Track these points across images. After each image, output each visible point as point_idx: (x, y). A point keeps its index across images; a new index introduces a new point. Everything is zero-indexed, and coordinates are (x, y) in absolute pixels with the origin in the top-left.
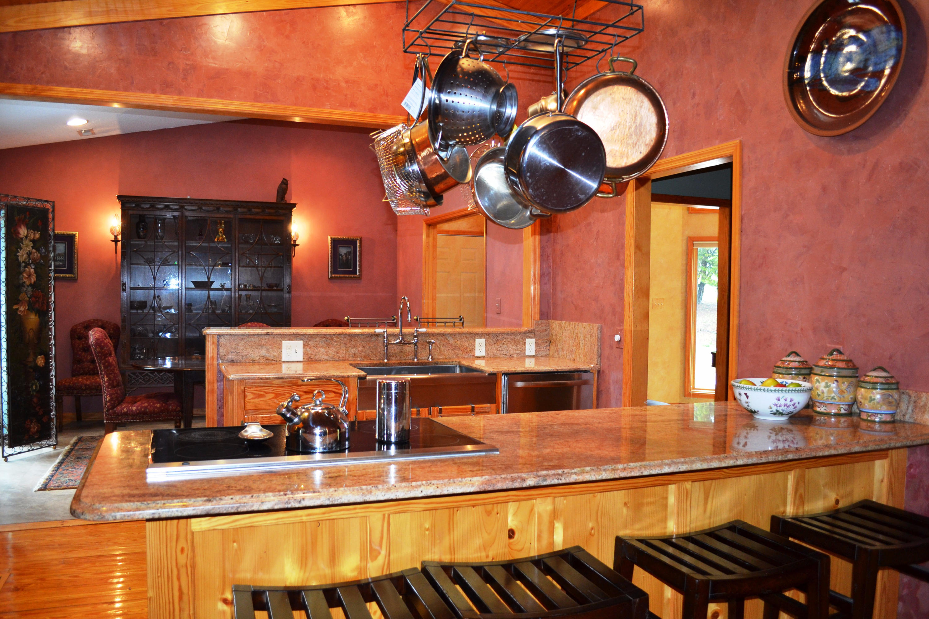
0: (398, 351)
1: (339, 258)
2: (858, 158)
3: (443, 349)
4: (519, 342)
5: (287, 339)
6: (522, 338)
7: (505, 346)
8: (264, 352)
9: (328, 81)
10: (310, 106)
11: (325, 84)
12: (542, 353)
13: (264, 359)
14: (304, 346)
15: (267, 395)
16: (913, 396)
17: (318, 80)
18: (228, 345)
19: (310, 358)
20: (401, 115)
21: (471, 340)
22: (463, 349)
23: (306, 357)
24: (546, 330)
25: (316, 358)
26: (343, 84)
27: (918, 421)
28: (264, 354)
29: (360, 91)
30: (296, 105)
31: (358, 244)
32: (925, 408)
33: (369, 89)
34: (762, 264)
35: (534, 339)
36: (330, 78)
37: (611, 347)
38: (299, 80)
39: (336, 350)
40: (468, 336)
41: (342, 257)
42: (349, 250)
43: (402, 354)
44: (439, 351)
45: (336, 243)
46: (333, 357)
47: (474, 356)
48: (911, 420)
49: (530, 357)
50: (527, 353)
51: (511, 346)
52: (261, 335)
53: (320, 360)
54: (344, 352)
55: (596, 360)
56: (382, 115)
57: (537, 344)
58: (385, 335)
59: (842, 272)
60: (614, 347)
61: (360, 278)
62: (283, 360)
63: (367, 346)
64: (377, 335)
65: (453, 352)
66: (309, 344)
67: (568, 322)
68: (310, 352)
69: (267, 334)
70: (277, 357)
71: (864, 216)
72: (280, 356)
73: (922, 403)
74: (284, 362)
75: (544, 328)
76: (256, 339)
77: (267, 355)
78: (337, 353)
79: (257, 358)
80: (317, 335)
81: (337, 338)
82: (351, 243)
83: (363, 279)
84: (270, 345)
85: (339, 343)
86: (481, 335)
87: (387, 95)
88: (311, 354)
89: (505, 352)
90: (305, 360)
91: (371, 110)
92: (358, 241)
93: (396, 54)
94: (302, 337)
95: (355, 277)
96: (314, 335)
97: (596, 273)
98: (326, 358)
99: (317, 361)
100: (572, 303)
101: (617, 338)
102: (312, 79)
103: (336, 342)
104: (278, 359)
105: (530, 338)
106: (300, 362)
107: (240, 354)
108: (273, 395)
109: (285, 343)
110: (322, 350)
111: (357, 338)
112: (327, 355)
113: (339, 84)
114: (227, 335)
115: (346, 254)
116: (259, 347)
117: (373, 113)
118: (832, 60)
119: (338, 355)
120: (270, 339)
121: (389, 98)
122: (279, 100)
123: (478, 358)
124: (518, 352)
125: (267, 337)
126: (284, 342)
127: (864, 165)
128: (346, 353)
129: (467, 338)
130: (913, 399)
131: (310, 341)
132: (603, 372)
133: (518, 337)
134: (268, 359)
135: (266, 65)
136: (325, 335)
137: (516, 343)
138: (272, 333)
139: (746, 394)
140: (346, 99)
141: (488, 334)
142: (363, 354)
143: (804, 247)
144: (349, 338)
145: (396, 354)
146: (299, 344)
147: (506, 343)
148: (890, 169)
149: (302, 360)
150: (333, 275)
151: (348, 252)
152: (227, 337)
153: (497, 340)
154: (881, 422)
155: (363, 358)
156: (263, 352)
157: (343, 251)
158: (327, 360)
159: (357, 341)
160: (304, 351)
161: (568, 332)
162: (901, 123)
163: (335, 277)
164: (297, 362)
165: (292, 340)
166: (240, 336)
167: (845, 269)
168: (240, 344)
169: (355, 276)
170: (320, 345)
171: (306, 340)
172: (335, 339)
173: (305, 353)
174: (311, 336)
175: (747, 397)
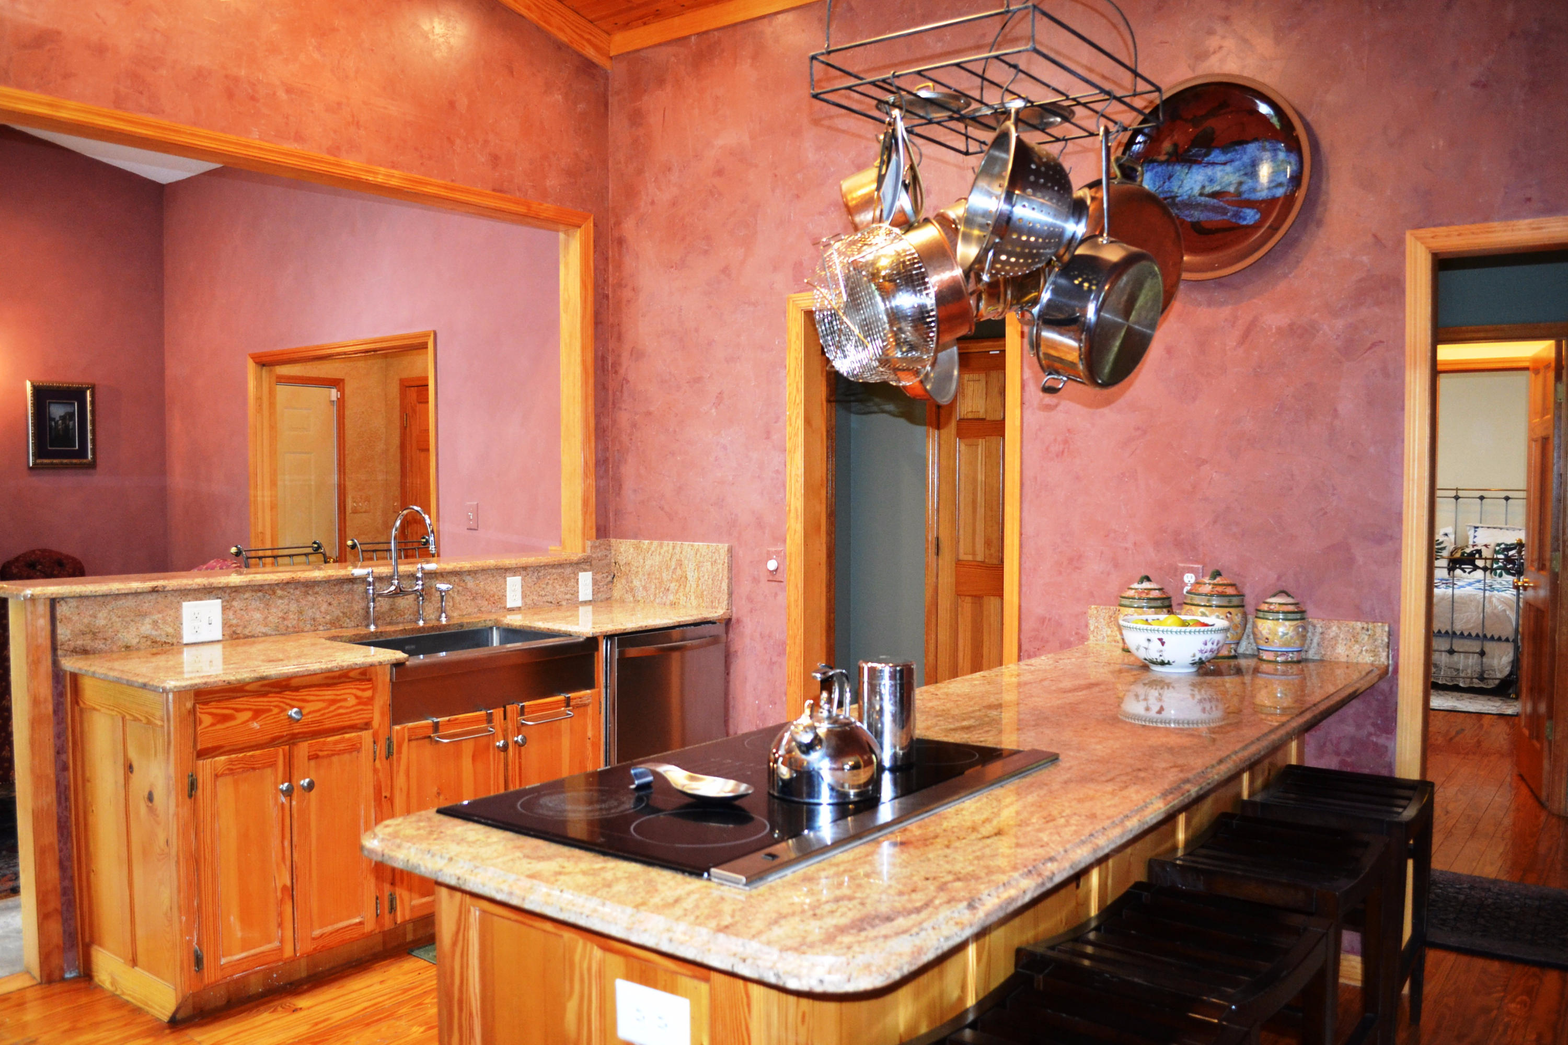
0: (387, 607)
1: (50, 426)
2: (1225, 312)
3: (457, 598)
4: (569, 579)
5: (190, 597)
6: (574, 573)
7: (550, 587)
8: (148, 626)
9: (254, 85)
10: (223, 130)
11: (250, 91)
12: (602, 596)
13: (149, 643)
14: (224, 609)
15: (238, 715)
16: (1318, 626)
17: (236, 80)
18: (75, 618)
19: (234, 632)
20: (381, 166)
21: (500, 580)
22: (488, 597)
23: (228, 632)
24: (606, 556)
25: (247, 632)
26: (282, 95)
27: (1327, 658)
28: (148, 633)
29: (312, 112)
30: (195, 124)
31: (89, 399)
32: (1337, 640)
33: (327, 110)
34: (1063, 452)
35: (590, 573)
36: (258, 79)
37: (756, 580)
38: (201, 75)
39: (281, 615)
40: (495, 572)
41: (56, 423)
42: (68, 409)
43: (393, 612)
44: (451, 604)
45: (43, 395)
46: (277, 628)
47: (505, 608)
48: (1317, 657)
49: (585, 603)
50: (582, 598)
51: (558, 587)
52: (141, 593)
53: (253, 636)
54: (296, 617)
55: (726, 602)
56: (351, 163)
57: (595, 582)
58: (371, 579)
59: (1199, 466)
60: (763, 579)
61: (93, 465)
62: (185, 641)
63: (335, 603)
64: (352, 580)
65: (473, 603)
66: (231, 606)
67: (656, 543)
68: (234, 622)
69: (154, 590)
70: (173, 636)
71: (1235, 391)
72: (178, 633)
73: (1332, 634)
74: (186, 645)
75: (604, 552)
76: (131, 602)
77: (154, 633)
78: (284, 619)
79: (134, 642)
80: (247, 586)
81: (282, 589)
82: (73, 395)
83: (98, 469)
84: (159, 612)
85: (286, 601)
86: (513, 570)
87: (358, 125)
88: (237, 626)
89: (550, 599)
90: (227, 637)
91: (329, 151)
92: (88, 392)
93: (372, 50)
94: (219, 592)
95: (85, 464)
96: (241, 587)
97: (716, 460)
98: (264, 630)
99: (246, 637)
100: (662, 508)
101: (772, 565)
102: (226, 76)
103: (281, 597)
104: (175, 641)
105: (585, 570)
106: (218, 641)
107: (100, 635)
108: (249, 714)
109: (189, 608)
110: (257, 616)
111: (317, 589)
112: (266, 625)
113: (274, 94)
114: (73, 597)
115: (63, 418)
116: (137, 619)
117: (335, 156)
118: (1183, 175)
119: (286, 622)
120: (160, 599)
121: (362, 132)
122: (163, 112)
123: (511, 610)
124: (568, 596)
125: (155, 595)
126: (186, 605)
127: (1234, 323)
128: (299, 619)
129: (493, 577)
130: (1319, 630)
131: (234, 599)
132: (738, 621)
133: (568, 570)
134: (154, 642)
135: (138, 35)
136: (261, 586)
137: (565, 580)
138: (164, 587)
139: (1160, 640)
140: (287, 124)
141: (525, 568)
142: (328, 617)
143: (1138, 429)
144: (303, 589)
145: (383, 613)
146: (212, 608)
147: (551, 582)
148: (1274, 330)
149: (220, 637)
150: (39, 461)
151: (67, 414)
152: (73, 603)
153: (538, 578)
154: (1286, 662)
155: (329, 626)
156: (146, 628)
157: (57, 411)
158: (266, 635)
159: (317, 593)
160: (224, 619)
161: (658, 558)
162: (1290, 273)
163: (42, 464)
164: (212, 642)
165: (201, 599)
166: (99, 599)
167: (1204, 462)
168: (100, 615)
169: (85, 461)
170: (253, 606)
171: (227, 597)
172: (279, 592)
173: (226, 624)
174: (236, 590)
175: (1163, 644)
